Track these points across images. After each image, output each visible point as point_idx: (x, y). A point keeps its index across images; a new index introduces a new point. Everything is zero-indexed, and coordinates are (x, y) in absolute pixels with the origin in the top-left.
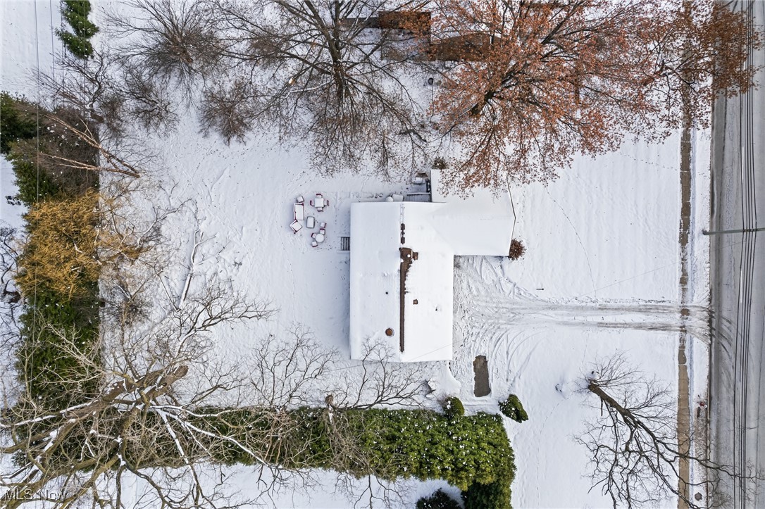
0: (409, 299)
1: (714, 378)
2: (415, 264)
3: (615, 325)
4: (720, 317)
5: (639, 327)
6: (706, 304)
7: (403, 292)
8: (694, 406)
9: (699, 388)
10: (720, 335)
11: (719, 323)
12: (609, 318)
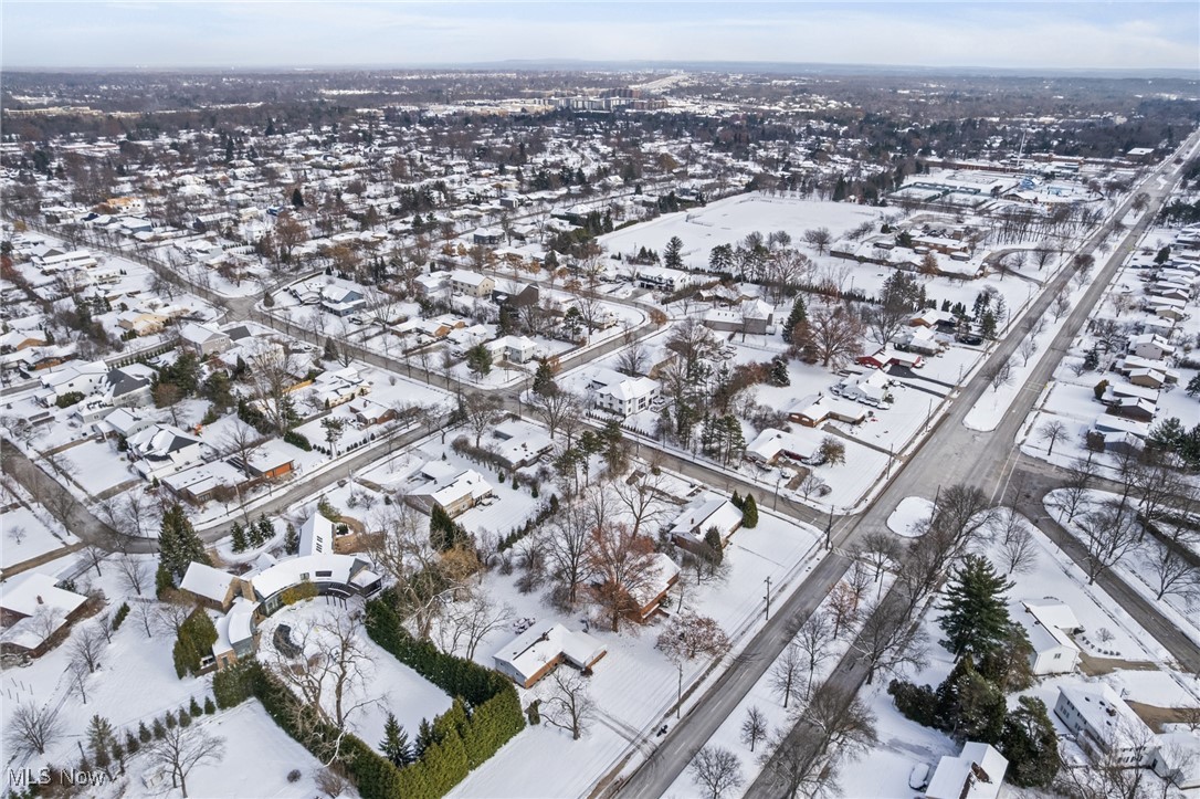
0: (532, 648)
1: (636, 774)
2: (545, 641)
3: (608, 725)
4: (660, 754)
5: (618, 732)
6: (658, 745)
7: (533, 645)
8: (617, 778)
9: (626, 771)
10: (655, 760)
11: (658, 756)
12: (608, 721)
